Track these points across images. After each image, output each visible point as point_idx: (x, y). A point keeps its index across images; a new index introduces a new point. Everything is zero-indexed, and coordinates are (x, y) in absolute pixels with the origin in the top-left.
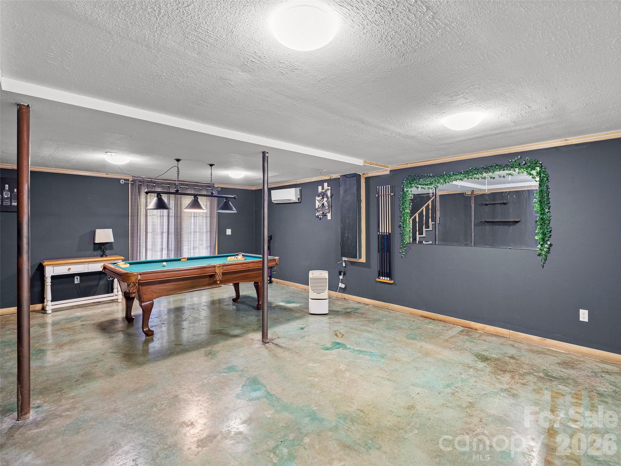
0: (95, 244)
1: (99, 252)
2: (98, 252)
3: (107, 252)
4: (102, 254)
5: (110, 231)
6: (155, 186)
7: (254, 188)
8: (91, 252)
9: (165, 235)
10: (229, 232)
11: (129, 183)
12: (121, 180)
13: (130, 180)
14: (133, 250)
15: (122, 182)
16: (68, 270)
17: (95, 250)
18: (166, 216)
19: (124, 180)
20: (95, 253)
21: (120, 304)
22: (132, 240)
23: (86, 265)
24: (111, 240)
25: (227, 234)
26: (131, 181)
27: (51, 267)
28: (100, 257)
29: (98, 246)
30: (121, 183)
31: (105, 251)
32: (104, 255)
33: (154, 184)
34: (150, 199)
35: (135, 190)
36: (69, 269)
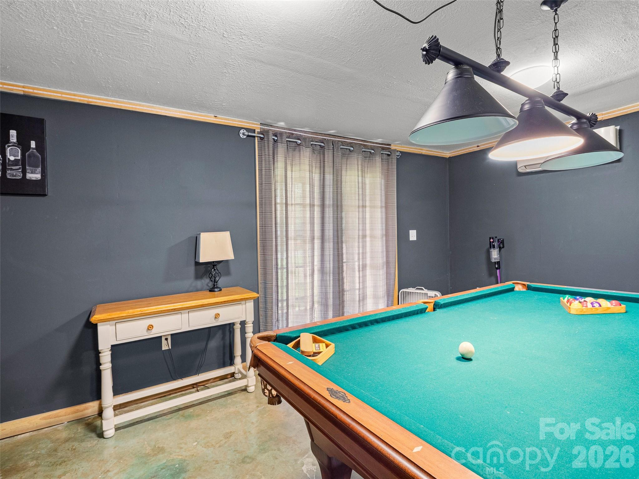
0: (197, 264)
1: (206, 282)
2: (203, 281)
3: (221, 281)
4: (211, 285)
5: (226, 236)
6: (299, 145)
7: (447, 154)
8: (190, 282)
9: (317, 243)
10: (413, 235)
11: (254, 137)
12: (242, 131)
13: (256, 131)
14: (265, 274)
15: (242, 134)
16: (148, 329)
17: (198, 277)
18: (318, 205)
19: (248, 130)
20: (199, 283)
21: (252, 396)
22: (264, 254)
23: (185, 316)
24: (228, 254)
25: (411, 239)
26: (258, 133)
27: (111, 325)
28: (208, 293)
29: (202, 268)
30: (241, 136)
31: (217, 279)
32: (217, 288)
33: (299, 139)
34: (292, 171)
35: (267, 151)
36: (150, 327)
